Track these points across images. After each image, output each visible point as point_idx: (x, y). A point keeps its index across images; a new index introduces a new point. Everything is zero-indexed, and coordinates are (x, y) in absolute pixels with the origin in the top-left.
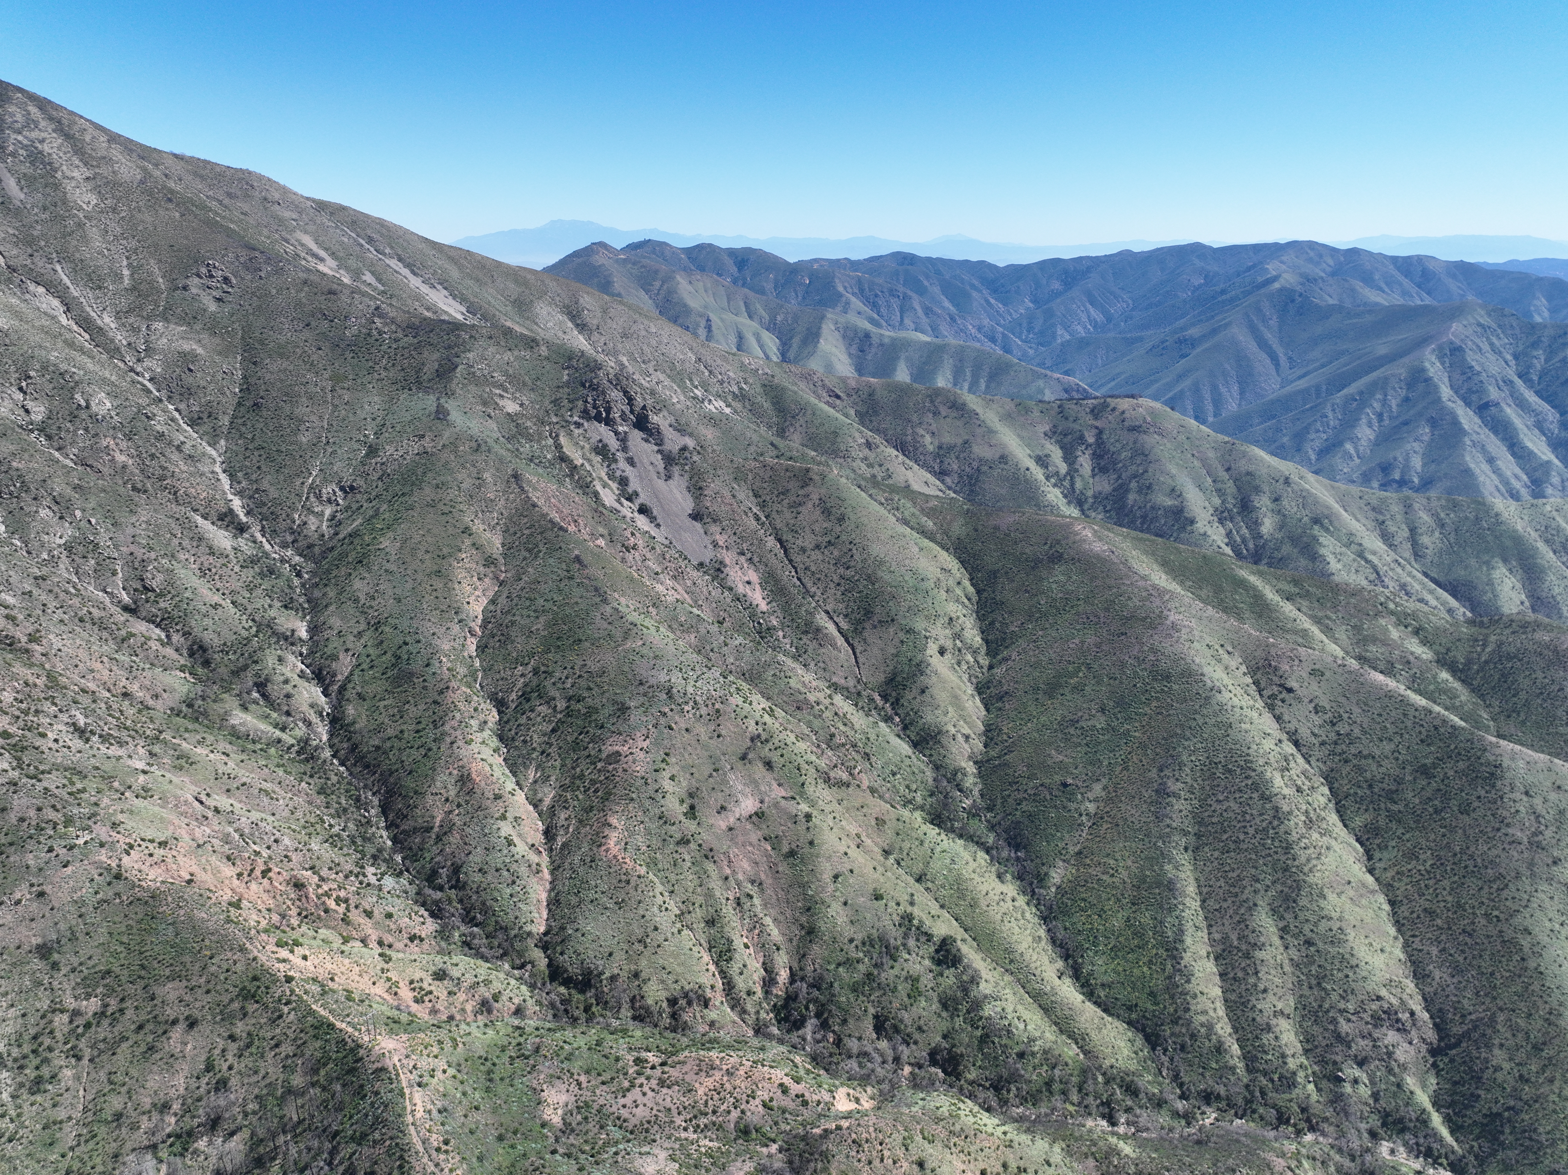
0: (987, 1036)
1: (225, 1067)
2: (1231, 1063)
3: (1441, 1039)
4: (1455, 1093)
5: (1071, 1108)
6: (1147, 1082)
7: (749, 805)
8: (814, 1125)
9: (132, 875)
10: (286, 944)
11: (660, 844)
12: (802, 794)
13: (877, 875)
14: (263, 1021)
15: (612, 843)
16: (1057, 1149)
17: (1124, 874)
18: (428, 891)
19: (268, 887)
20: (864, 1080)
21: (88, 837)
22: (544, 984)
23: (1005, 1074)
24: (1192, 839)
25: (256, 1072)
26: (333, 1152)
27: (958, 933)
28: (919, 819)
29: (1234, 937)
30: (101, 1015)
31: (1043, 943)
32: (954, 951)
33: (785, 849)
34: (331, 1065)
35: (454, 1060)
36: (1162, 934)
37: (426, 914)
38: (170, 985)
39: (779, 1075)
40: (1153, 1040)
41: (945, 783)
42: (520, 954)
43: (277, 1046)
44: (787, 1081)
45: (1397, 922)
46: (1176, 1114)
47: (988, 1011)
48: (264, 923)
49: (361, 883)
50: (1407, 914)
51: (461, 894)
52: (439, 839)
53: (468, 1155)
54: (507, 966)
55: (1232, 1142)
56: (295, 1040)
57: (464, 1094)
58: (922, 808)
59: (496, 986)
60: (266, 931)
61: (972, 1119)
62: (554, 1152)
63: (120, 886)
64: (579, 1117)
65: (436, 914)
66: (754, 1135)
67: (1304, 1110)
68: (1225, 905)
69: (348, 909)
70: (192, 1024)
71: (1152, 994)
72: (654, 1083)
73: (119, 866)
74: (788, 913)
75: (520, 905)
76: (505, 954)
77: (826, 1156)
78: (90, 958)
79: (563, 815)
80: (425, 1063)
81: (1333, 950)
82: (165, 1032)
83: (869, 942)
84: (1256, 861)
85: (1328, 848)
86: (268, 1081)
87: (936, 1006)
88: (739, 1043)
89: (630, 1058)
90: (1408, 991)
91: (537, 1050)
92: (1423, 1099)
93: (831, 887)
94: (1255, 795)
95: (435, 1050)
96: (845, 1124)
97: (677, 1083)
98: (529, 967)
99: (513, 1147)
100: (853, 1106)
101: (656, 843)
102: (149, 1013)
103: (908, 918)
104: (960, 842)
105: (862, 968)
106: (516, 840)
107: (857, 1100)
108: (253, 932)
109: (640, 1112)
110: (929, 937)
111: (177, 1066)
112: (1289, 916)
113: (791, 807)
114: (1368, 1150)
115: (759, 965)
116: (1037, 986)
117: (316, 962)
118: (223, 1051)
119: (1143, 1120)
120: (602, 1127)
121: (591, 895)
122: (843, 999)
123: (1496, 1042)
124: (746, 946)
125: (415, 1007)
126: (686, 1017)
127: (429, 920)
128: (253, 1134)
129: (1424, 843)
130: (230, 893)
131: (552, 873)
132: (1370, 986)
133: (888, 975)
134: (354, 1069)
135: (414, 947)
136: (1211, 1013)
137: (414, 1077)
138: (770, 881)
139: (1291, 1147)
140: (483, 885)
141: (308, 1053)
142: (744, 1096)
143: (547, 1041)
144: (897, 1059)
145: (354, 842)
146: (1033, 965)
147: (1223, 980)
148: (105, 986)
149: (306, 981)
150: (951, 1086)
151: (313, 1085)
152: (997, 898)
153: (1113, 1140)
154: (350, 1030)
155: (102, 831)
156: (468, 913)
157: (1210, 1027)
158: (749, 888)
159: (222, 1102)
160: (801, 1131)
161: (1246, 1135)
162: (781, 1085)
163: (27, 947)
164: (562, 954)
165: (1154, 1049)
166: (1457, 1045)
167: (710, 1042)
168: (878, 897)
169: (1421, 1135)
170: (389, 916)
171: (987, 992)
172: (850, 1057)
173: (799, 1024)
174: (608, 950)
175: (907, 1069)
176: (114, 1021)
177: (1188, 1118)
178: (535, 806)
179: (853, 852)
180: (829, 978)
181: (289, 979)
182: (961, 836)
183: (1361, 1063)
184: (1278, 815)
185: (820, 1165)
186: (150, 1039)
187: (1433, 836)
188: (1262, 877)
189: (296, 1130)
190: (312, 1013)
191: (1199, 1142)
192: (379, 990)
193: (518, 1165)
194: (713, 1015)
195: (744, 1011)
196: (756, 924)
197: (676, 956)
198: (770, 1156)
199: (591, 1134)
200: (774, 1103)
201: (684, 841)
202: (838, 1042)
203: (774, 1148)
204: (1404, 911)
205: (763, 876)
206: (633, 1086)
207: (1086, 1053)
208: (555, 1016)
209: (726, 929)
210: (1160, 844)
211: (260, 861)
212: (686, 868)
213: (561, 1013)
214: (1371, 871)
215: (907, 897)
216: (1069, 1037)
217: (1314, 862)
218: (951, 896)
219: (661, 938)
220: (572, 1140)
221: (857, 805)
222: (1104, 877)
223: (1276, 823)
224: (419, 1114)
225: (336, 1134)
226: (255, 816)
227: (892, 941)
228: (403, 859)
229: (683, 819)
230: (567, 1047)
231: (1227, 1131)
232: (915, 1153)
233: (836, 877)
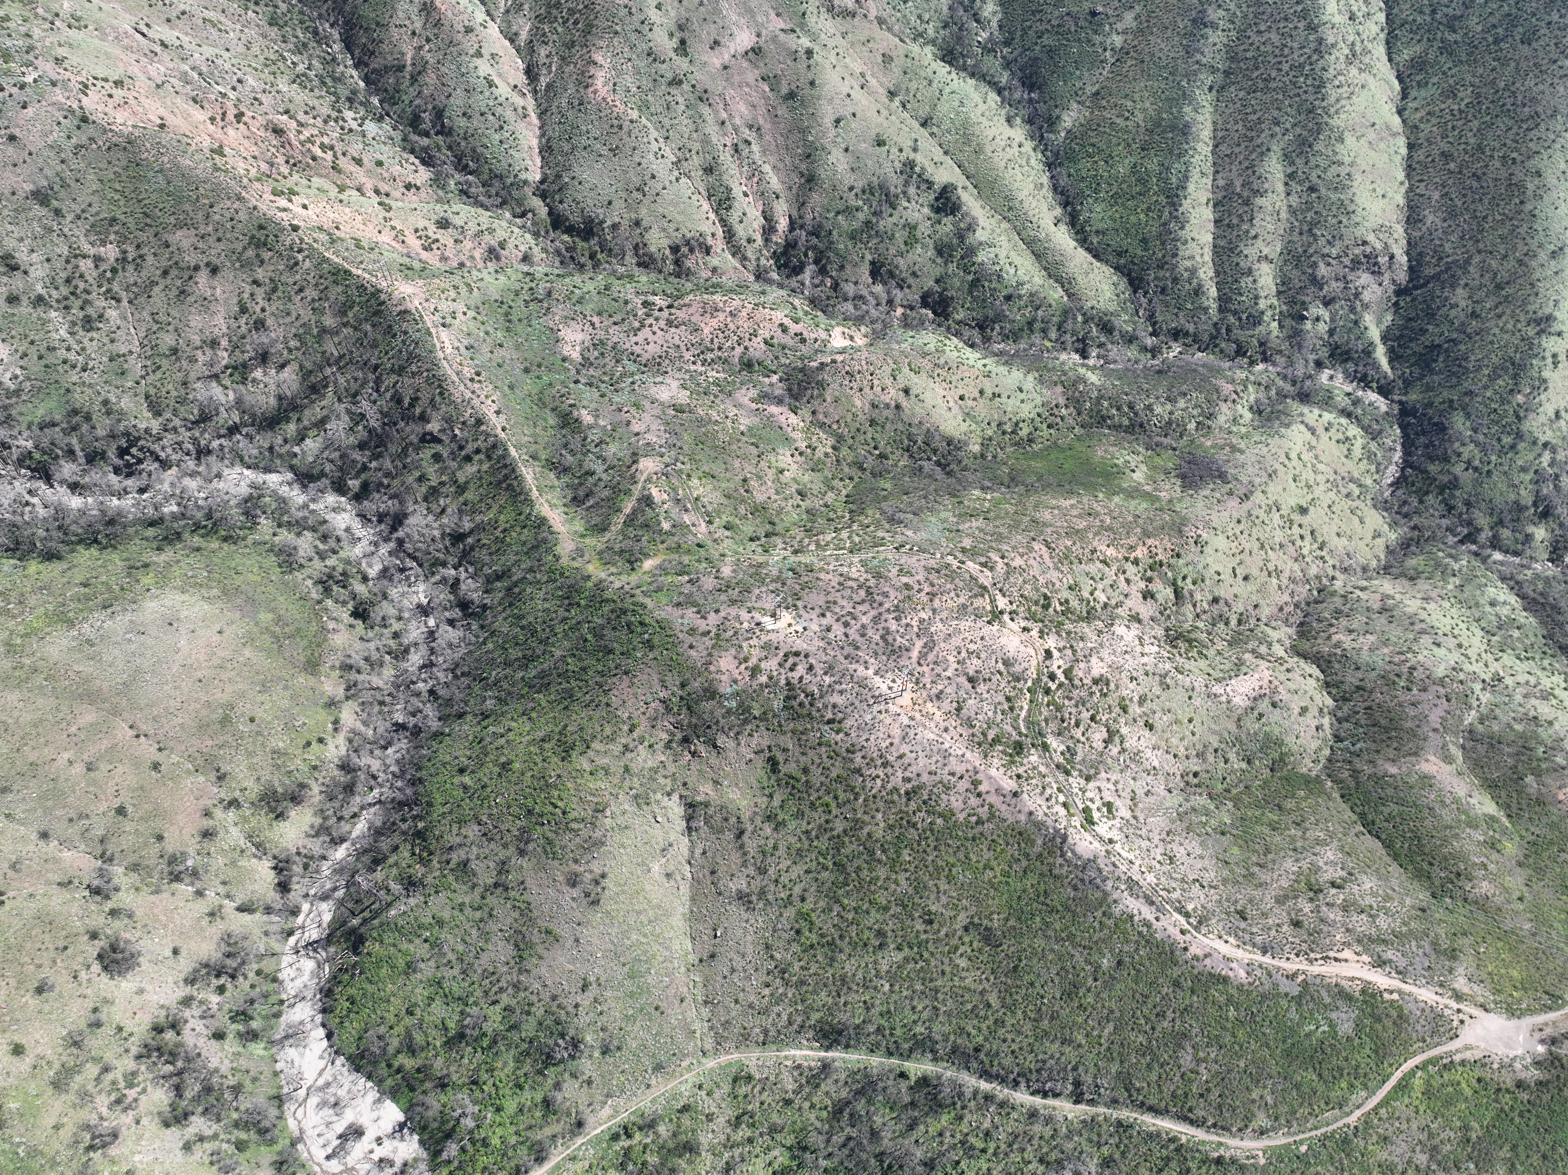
0: (978, 280)
1: (258, 309)
2: (1206, 303)
3: (1411, 280)
4: (1406, 328)
5: (1048, 344)
6: (1123, 322)
7: (744, 39)
8: (811, 359)
9: (98, 117)
10: (283, 193)
11: (650, 85)
12: (803, 25)
13: (880, 119)
14: (281, 267)
15: (599, 83)
16: (1030, 378)
17: (1139, 117)
18: (415, 138)
19: (247, 133)
20: (859, 320)
21: (35, 75)
22: (547, 232)
23: (991, 314)
24: (1220, 76)
25: (288, 314)
26: (378, 381)
27: (960, 180)
28: (930, 56)
29: (1238, 184)
30: (123, 260)
31: (1045, 190)
32: (954, 199)
33: (784, 90)
34: (356, 308)
35: (472, 303)
36: (1166, 181)
37: (417, 162)
38: (179, 233)
39: (779, 316)
40: (1136, 283)
41: (961, 12)
42: (519, 202)
43: (301, 290)
44: (787, 321)
45: (1409, 166)
46: (1144, 349)
47: (981, 257)
48: (253, 172)
49: (342, 128)
50: (1422, 158)
51: (448, 140)
52: (414, 79)
53: (499, 384)
54: (508, 215)
55: (1190, 371)
56: (316, 285)
57: (487, 333)
58: (933, 42)
59: (501, 234)
60: (258, 180)
61: (956, 354)
62: (577, 382)
63: (91, 130)
64: (596, 353)
65: (427, 161)
66: (756, 368)
67: (1261, 344)
68: (1237, 150)
69: (335, 156)
70: (214, 271)
71: (1144, 241)
72: (662, 323)
73: (81, 108)
74: (788, 160)
75: (511, 151)
76: (504, 203)
77: (822, 385)
78: (90, 205)
79: (543, 51)
80: (445, 306)
81: (1334, 196)
82: (191, 278)
83: (869, 190)
84: (1282, 102)
85: (1363, 87)
86: (302, 322)
87: (931, 253)
88: (741, 288)
89: (638, 301)
90: (1396, 236)
91: (549, 294)
92: (1374, 334)
93: (832, 133)
94: (1302, 25)
95: (453, 294)
96: (839, 358)
97: (684, 324)
98: (530, 215)
99: (538, 377)
100: (847, 343)
101: (646, 83)
102: (170, 259)
103: (910, 165)
104: (972, 82)
105: (861, 216)
106: (497, 80)
107: (852, 338)
108: (245, 180)
109: (651, 348)
110: (930, 184)
111: (213, 308)
112: (1299, 162)
113: (791, 41)
114: (1310, 376)
115: (759, 214)
116: (1032, 233)
117: (318, 211)
118: (252, 295)
119: (1112, 355)
120: (617, 361)
121: (584, 141)
122: (842, 246)
123: (1462, 282)
124: (746, 195)
125: (424, 255)
126: (689, 263)
127: (421, 168)
128: (301, 367)
129: (1468, 78)
130: (208, 139)
131: (540, 116)
132: (1359, 232)
133: (886, 223)
134: (381, 312)
135: (411, 194)
136: (1198, 258)
137: (437, 318)
138: (768, 126)
139: (1241, 375)
140: (470, 131)
141: (332, 298)
142: (747, 336)
143: (558, 285)
144: (890, 302)
145: (324, 83)
146: (1031, 213)
147: (1216, 227)
148: (116, 233)
149: (312, 229)
150: (939, 325)
151: (345, 325)
152: (1003, 143)
153: (1082, 371)
154: (367, 276)
155: (48, 68)
156: (460, 160)
157: (1193, 271)
158: (746, 133)
159: (266, 341)
160: (799, 364)
161: (1203, 366)
162: (781, 325)
163: (21, 194)
164: (561, 202)
165: (1135, 292)
166: (1424, 285)
167: (713, 286)
168: (880, 143)
169: (1361, 364)
170: (380, 164)
171: (983, 239)
172: (846, 300)
173: (798, 270)
174: (607, 198)
175: (900, 311)
176: (138, 268)
177: (1154, 352)
178: (512, 41)
179: (857, 93)
180: (828, 226)
181: (295, 228)
182: (972, 75)
183: (1327, 303)
184: (1321, 48)
185: (816, 392)
186: (179, 283)
187: (1480, 71)
188: (1282, 120)
189: (341, 363)
190: (326, 260)
191: (1159, 372)
192: (386, 238)
193: (546, 392)
194: (714, 261)
195: (745, 258)
196: (755, 172)
197: (676, 205)
198: (771, 385)
199: (608, 368)
200: (775, 341)
201: (676, 82)
202: (835, 287)
203: (775, 378)
204: (1420, 155)
205: (761, 121)
206: (643, 326)
207: (1070, 295)
208: (562, 263)
209: (725, 177)
210: (1184, 83)
211: (229, 105)
212: (680, 112)
213: (567, 260)
214: (1400, 112)
215: (911, 143)
216: (1057, 281)
217: (1343, 102)
218: (956, 141)
219: (659, 187)
220: (592, 371)
221: (863, 39)
222: (1118, 121)
223: (1315, 57)
224: (449, 351)
225: (376, 367)
226: (209, 51)
227: (892, 189)
228: (381, 102)
229: (673, 55)
230: (577, 291)
231: (1188, 363)
232: (902, 382)
233: (838, 121)
